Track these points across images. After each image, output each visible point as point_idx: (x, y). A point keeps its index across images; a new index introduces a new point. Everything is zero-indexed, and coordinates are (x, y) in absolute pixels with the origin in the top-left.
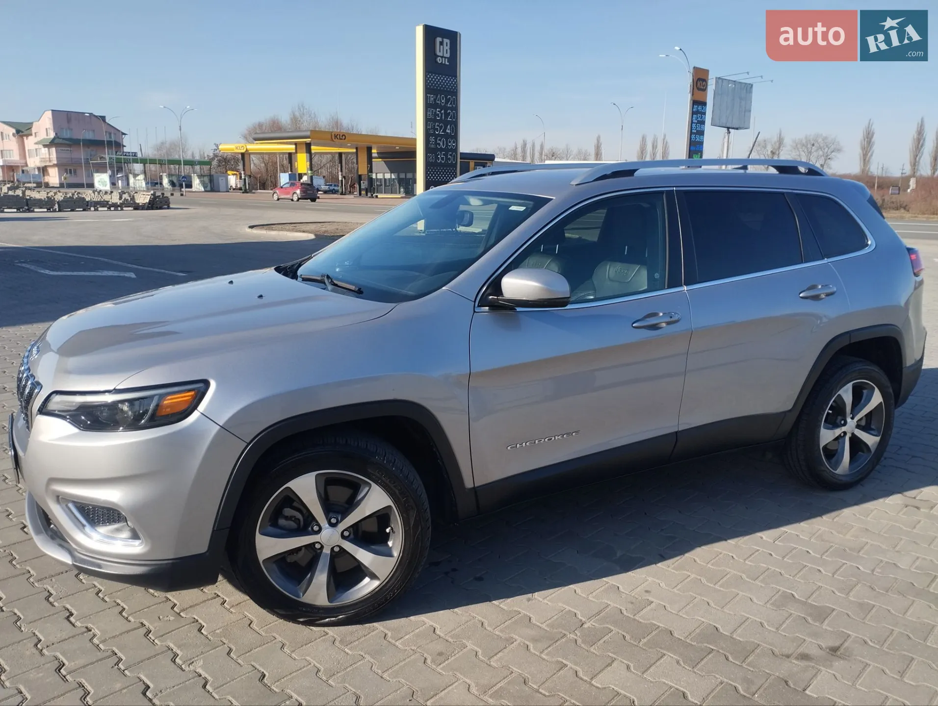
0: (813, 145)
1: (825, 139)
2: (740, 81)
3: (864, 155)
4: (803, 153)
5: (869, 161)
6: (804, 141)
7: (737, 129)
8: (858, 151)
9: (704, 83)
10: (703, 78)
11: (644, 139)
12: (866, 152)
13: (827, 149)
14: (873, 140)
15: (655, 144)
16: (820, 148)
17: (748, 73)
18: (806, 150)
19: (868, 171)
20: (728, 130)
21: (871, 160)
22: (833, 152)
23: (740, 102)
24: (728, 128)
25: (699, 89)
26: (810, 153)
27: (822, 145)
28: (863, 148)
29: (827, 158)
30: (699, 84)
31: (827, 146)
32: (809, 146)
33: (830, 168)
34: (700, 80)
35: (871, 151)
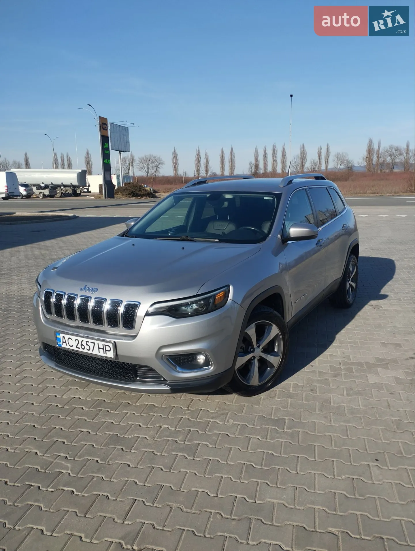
0: (149, 160)
1: (155, 157)
2: (122, 125)
3: (174, 166)
4: (145, 165)
5: (177, 169)
6: (145, 159)
7: (124, 152)
8: (171, 164)
9: (106, 126)
10: (105, 123)
11: (55, 155)
12: (175, 164)
13: (156, 163)
14: (177, 158)
15: (63, 159)
16: (153, 162)
17: (127, 121)
18: (146, 163)
19: (178, 174)
20: (120, 153)
21: (178, 169)
22: (160, 164)
23: (124, 137)
24: (120, 151)
25: (103, 129)
26: (148, 164)
27: (153, 160)
28: (174, 163)
29: (157, 168)
30: (103, 126)
31: (156, 161)
32: (148, 161)
33: (160, 173)
34: (103, 124)
35: (177, 164)
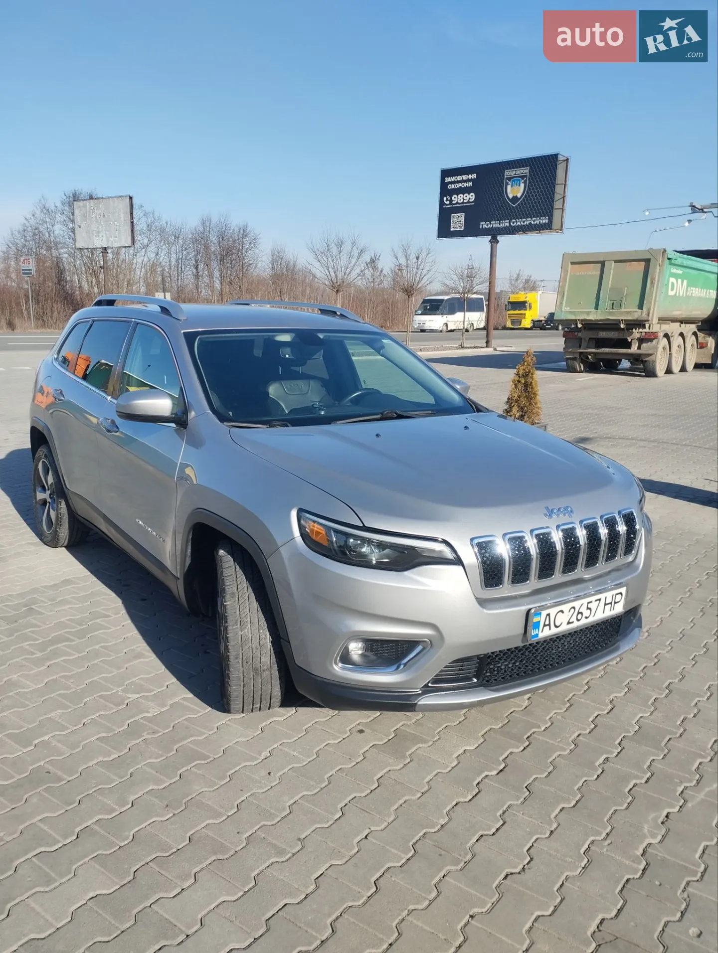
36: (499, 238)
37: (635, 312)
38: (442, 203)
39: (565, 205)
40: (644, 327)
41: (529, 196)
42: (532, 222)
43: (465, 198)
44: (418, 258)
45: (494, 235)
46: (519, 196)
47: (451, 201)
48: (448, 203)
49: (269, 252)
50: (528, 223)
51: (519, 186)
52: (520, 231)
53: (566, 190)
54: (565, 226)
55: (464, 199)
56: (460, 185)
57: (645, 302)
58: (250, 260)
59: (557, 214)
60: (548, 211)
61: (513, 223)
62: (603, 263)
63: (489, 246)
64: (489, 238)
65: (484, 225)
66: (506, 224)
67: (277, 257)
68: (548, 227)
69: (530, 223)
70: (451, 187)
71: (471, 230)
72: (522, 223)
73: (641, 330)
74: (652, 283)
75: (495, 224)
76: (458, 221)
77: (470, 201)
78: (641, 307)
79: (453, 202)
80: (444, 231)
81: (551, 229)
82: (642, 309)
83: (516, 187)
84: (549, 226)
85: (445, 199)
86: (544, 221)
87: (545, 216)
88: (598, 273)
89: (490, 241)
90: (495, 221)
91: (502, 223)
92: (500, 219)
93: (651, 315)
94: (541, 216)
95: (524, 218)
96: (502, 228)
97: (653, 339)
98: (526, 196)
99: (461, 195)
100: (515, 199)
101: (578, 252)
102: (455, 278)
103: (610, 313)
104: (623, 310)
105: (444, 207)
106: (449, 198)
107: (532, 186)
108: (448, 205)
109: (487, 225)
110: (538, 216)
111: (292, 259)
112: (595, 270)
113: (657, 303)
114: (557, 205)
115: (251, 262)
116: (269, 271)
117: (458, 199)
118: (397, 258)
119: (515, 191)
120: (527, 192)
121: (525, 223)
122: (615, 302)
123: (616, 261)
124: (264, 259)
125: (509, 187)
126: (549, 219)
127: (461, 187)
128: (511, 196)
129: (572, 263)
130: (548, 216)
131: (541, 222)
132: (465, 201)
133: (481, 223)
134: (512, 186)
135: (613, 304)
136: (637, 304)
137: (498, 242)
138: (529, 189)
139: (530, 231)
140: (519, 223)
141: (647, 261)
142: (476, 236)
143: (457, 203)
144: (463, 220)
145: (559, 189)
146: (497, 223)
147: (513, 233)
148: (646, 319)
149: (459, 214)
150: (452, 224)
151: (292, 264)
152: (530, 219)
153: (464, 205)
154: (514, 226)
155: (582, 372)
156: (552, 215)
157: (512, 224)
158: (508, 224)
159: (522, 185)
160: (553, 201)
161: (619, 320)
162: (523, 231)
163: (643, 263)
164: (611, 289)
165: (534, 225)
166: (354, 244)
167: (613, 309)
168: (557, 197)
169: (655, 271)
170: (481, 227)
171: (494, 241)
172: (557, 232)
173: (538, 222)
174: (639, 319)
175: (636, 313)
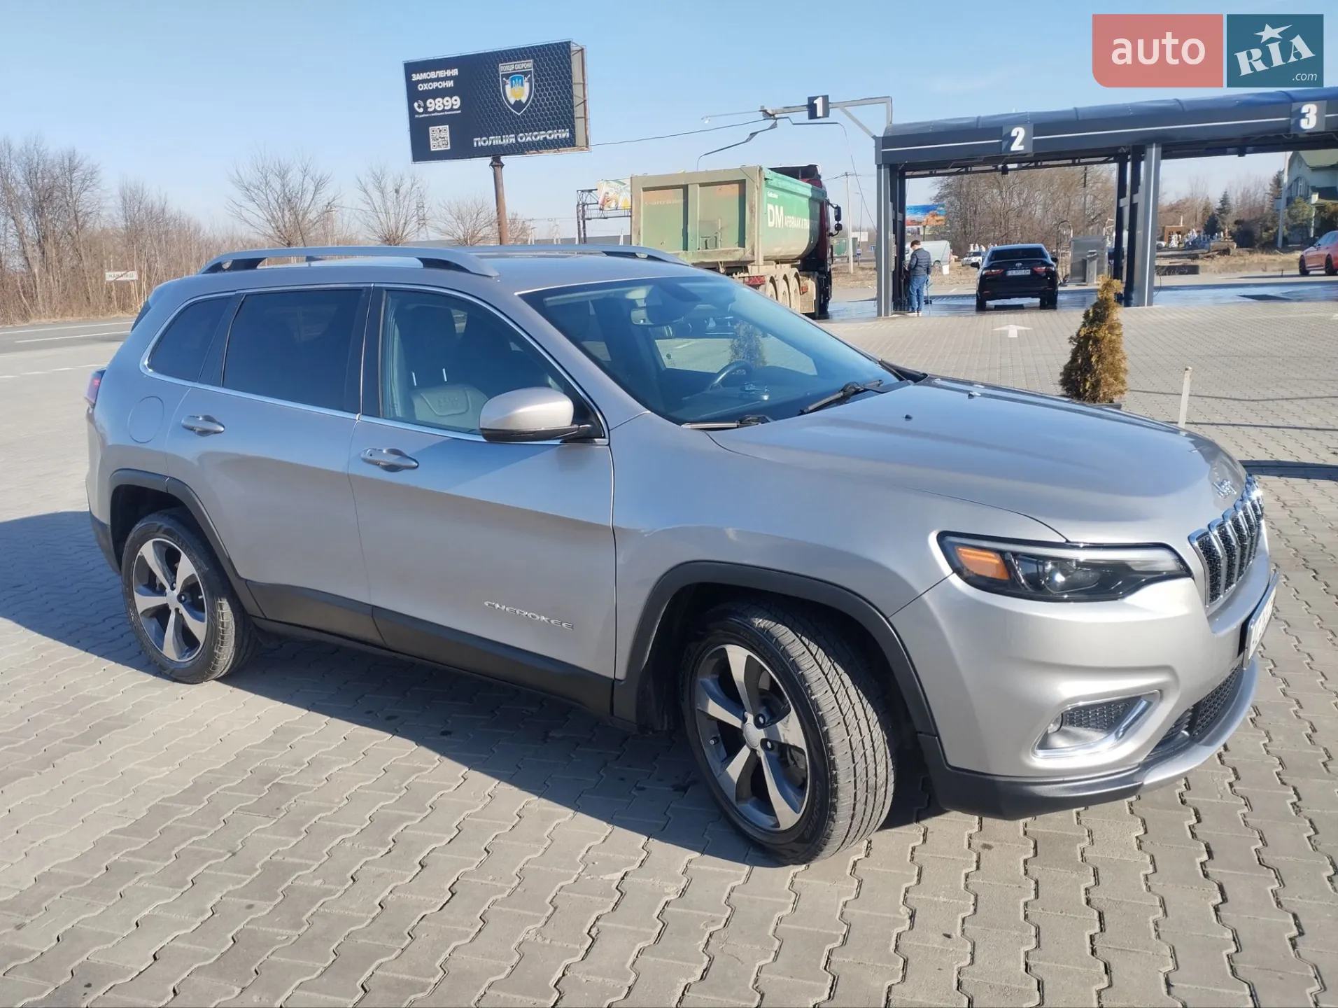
36: (503, 159)
37: (735, 251)
38: (412, 112)
39: (587, 112)
40: (746, 270)
41: (538, 101)
42: (548, 137)
43: (446, 104)
44: (397, 191)
45: (496, 155)
46: (524, 100)
47: (426, 108)
48: (421, 110)
49: (116, 192)
50: (542, 137)
51: (522, 85)
52: (532, 150)
53: (586, 92)
54: (591, 142)
55: (444, 106)
56: (435, 85)
57: (747, 237)
58: (88, 207)
59: (579, 124)
60: (567, 120)
61: (521, 138)
62: (685, 188)
63: (491, 171)
64: (489, 160)
65: (479, 142)
66: (510, 139)
67: (131, 199)
68: (570, 143)
69: (545, 139)
70: (421, 87)
71: (461, 149)
72: (533, 138)
73: (742, 275)
74: (752, 211)
75: (496, 141)
76: (440, 137)
77: (455, 107)
78: (742, 243)
79: (430, 110)
80: (421, 151)
81: (574, 146)
82: (744, 247)
83: (517, 88)
84: (571, 141)
85: (416, 105)
86: (564, 134)
87: (564, 128)
88: (681, 201)
89: (491, 164)
90: (494, 135)
91: (506, 138)
92: (502, 133)
93: (756, 253)
94: (559, 128)
95: (535, 131)
96: (507, 146)
97: (759, 285)
98: (533, 101)
99: (439, 99)
100: (519, 105)
101: (650, 174)
102: (450, 217)
103: (705, 255)
104: (720, 249)
105: (417, 116)
106: (422, 104)
107: (540, 86)
108: (422, 113)
109: (485, 142)
110: (554, 129)
111: (157, 204)
112: (676, 198)
113: (760, 238)
114: (578, 112)
115: (89, 210)
116: (121, 223)
117: (435, 105)
118: (366, 192)
119: (517, 92)
120: (535, 96)
121: (538, 138)
122: (708, 239)
123: (702, 185)
124: (111, 203)
125: (508, 87)
126: (570, 132)
127: (437, 87)
128: (512, 102)
129: (645, 190)
130: (568, 127)
131: (560, 137)
132: (446, 108)
133: (475, 139)
134: (512, 86)
135: (706, 241)
136: (737, 240)
137: (502, 166)
138: (538, 91)
139: (546, 148)
140: (529, 139)
141: (742, 183)
142: (470, 158)
143: (435, 111)
144: (448, 136)
145: (577, 91)
146: (498, 139)
147: (523, 153)
148: (750, 259)
149: (441, 127)
150: (432, 142)
151: (156, 210)
152: (543, 132)
153: (446, 113)
154: (523, 143)
155: (670, 338)
156: (574, 127)
157: (519, 140)
158: (514, 140)
159: (527, 85)
160: (572, 107)
161: (717, 263)
162: (537, 150)
163: (736, 186)
164: (700, 221)
165: (551, 141)
166: (305, 172)
167: (707, 248)
168: (577, 101)
169: (752, 195)
170: (475, 144)
171: (497, 164)
172: (583, 150)
173: (556, 137)
174: (742, 260)
175: (737, 253)
